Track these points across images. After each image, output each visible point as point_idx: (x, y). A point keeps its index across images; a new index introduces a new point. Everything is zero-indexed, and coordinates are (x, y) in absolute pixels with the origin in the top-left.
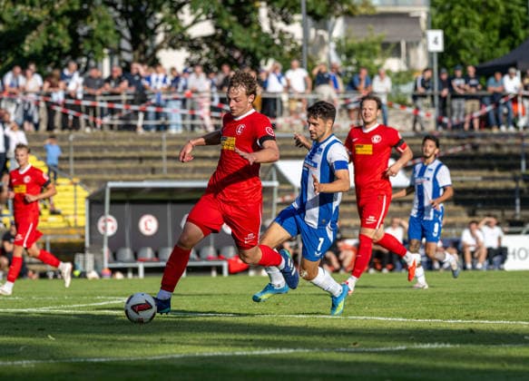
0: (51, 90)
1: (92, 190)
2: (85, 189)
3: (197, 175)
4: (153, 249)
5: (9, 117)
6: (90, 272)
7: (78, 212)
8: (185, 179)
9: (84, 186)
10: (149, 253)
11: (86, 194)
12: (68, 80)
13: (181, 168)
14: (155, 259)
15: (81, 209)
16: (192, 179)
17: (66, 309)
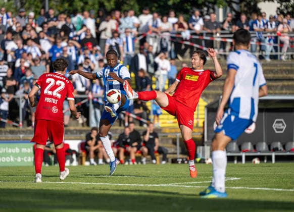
0: (180, 30)
1: (210, 101)
2: (205, 101)
3: (284, 91)
4: (252, 144)
5: (152, 48)
6: (208, 159)
7: (200, 116)
8: (275, 94)
9: (204, 98)
10: (249, 146)
11: (205, 104)
12: (194, 23)
13: (273, 86)
14: (253, 150)
15: (201, 114)
16: (281, 94)
17: (187, 185)
